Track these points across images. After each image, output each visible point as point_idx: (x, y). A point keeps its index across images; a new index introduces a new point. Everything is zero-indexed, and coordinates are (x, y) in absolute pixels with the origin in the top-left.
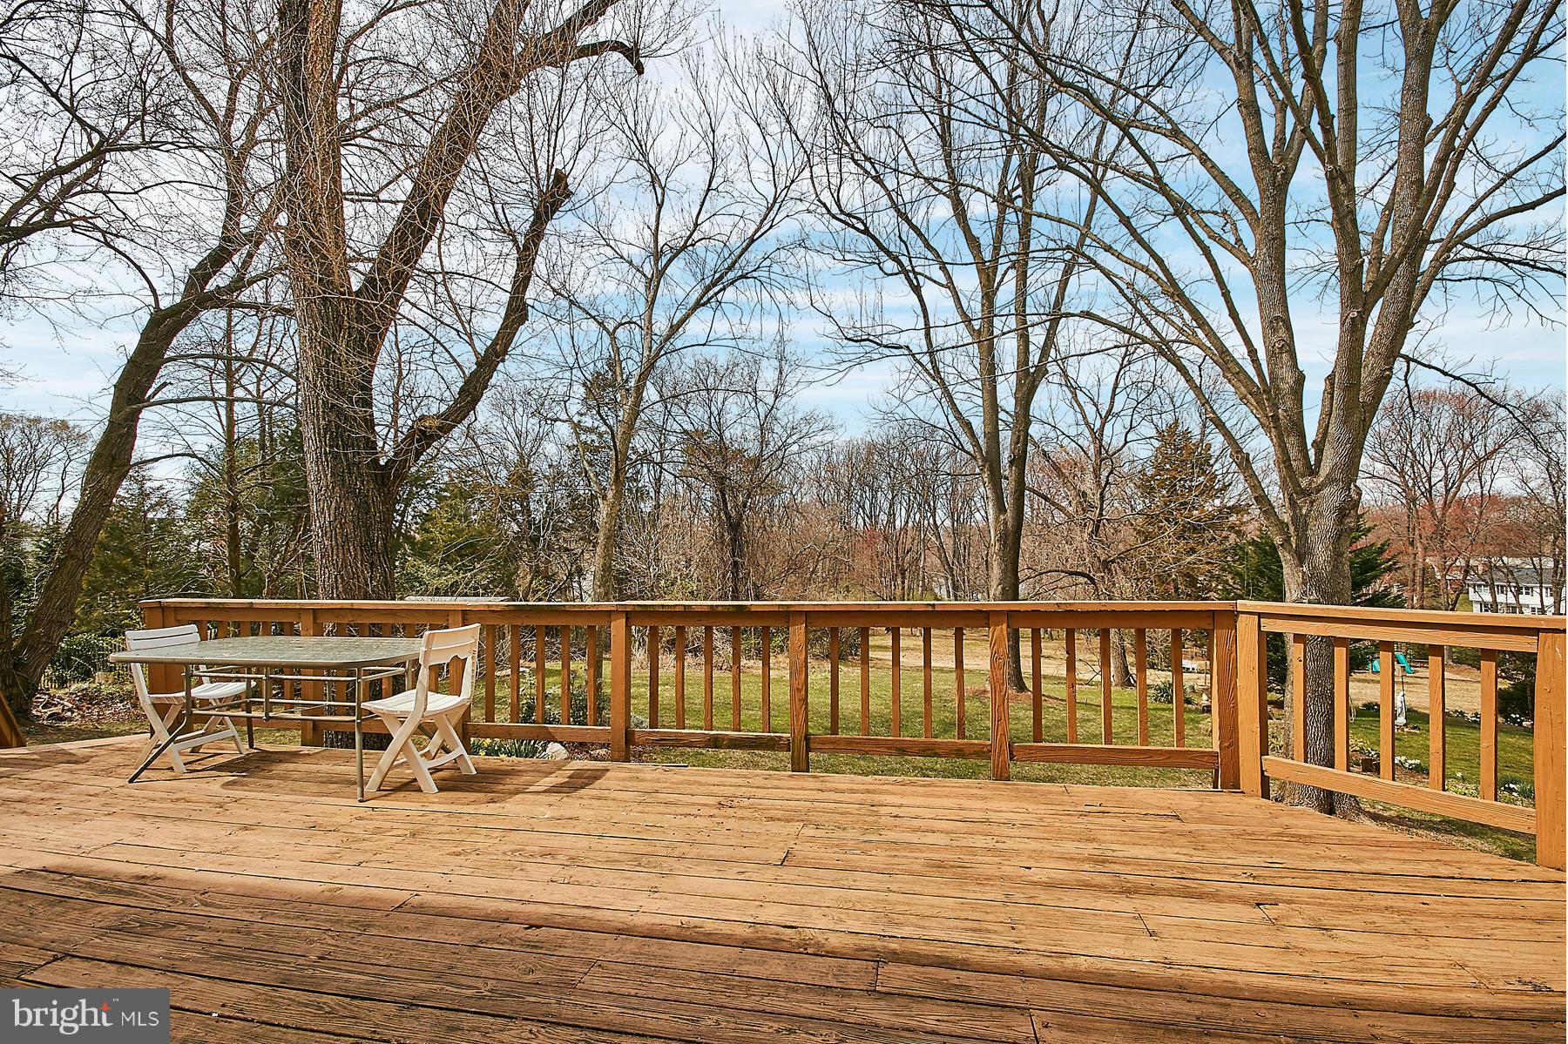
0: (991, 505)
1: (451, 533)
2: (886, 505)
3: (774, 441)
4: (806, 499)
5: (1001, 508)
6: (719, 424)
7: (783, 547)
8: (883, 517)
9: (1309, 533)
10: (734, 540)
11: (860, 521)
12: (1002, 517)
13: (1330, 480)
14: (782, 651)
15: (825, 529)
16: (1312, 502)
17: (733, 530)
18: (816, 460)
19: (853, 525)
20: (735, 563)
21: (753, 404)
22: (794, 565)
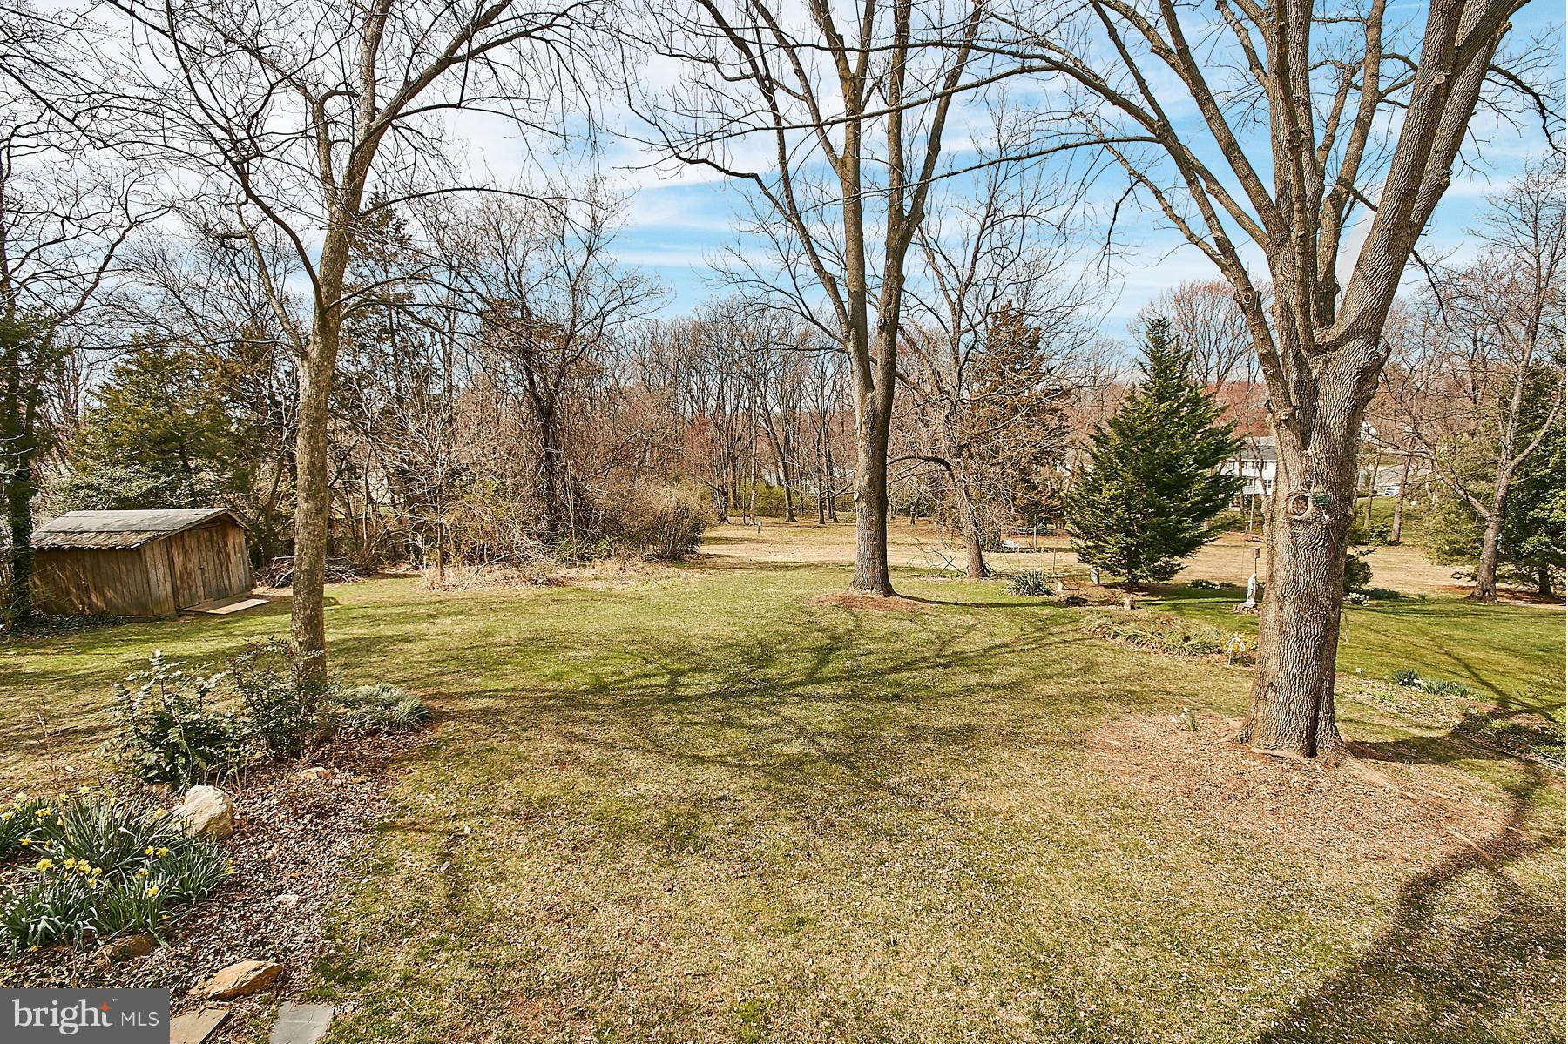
0: (856, 380)
1: (143, 422)
2: (715, 391)
3: (590, 308)
4: (630, 384)
5: (868, 385)
6: (519, 285)
7: (605, 436)
8: (712, 403)
9: (1320, 403)
10: (545, 427)
11: (688, 408)
12: (869, 395)
13: (1352, 333)
14: (610, 556)
15: (652, 417)
16: (1326, 363)
17: (544, 413)
18: (639, 341)
19: (681, 410)
20: (549, 455)
21: (561, 260)
22: (618, 455)
